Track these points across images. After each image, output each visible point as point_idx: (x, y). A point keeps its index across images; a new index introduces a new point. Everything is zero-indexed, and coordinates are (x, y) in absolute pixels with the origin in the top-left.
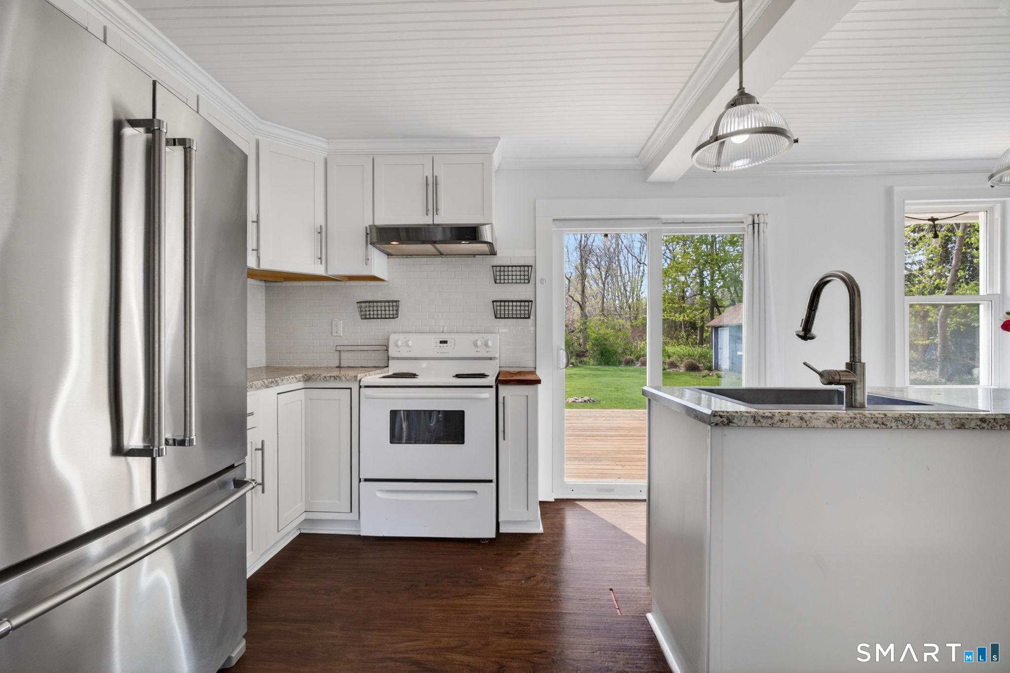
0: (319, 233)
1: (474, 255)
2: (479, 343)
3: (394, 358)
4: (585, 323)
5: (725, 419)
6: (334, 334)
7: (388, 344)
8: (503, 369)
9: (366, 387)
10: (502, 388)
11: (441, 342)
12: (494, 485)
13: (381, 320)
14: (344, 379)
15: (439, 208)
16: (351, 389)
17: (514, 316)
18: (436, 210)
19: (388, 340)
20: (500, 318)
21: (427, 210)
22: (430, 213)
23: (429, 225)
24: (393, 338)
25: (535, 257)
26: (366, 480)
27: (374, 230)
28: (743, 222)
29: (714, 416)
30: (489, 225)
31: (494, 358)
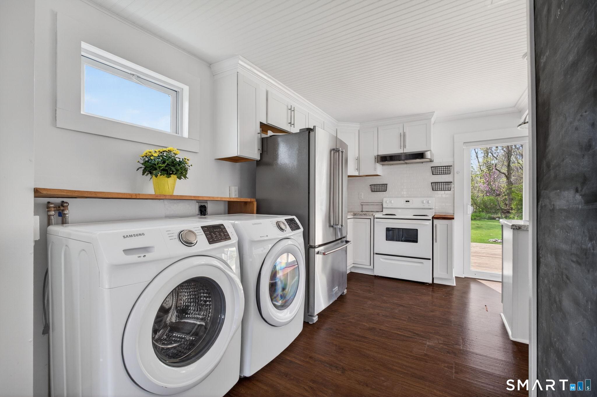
0: (357, 159)
2: (424, 202)
3: (385, 208)
4: (511, 189)
5: (517, 227)
6: (360, 198)
7: (383, 202)
8: (436, 214)
9: (376, 218)
10: (435, 221)
11: (406, 201)
12: (431, 261)
13: (380, 192)
14: (368, 215)
15: (406, 145)
16: (371, 219)
17: (442, 190)
18: (405, 146)
19: (383, 201)
20: (435, 190)
21: (401, 146)
22: (402, 148)
23: (401, 153)
24: (385, 200)
25: (454, 161)
26: (376, 254)
27: (379, 157)
29: (513, 226)
30: (430, 151)
31: (432, 208)
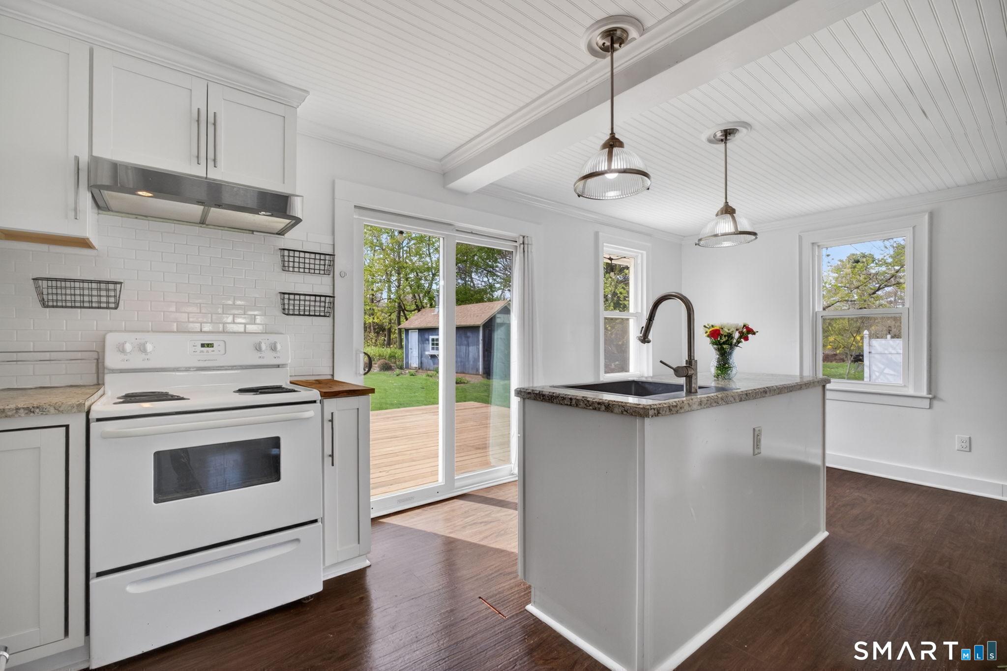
1: (253, 231)
2: (265, 347)
3: (113, 371)
7: (103, 347)
9: (98, 420)
11: (203, 345)
12: (320, 524)
16: (66, 426)
17: (311, 313)
18: (213, 161)
19: (103, 342)
20: (290, 315)
21: (197, 158)
22: (202, 161)
24: (111, 339)
25: (334, 245)
26: (105, 573)
28: (516, 242)
30: (300, 198)
31: (283, 365)
